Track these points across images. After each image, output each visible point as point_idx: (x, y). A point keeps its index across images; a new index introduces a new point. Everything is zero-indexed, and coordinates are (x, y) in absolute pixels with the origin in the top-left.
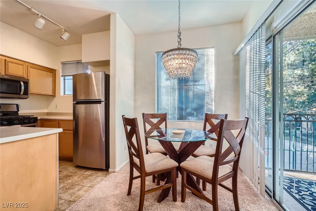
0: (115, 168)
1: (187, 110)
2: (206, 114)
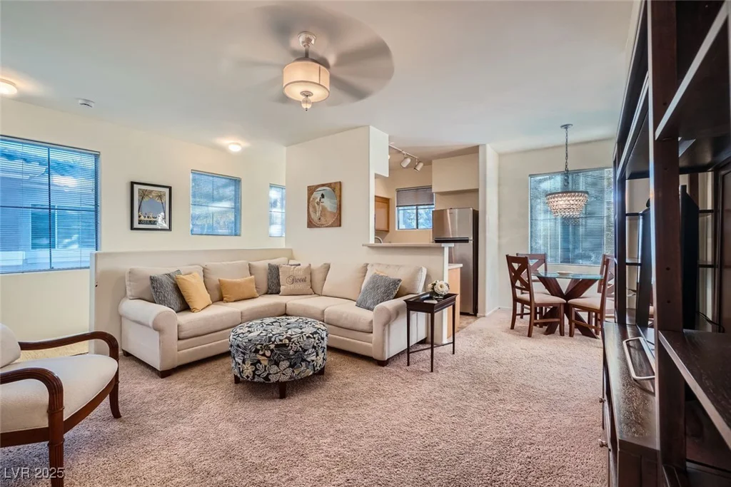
0: (484, 312)
1: (576, 250)
2: (604, 256)
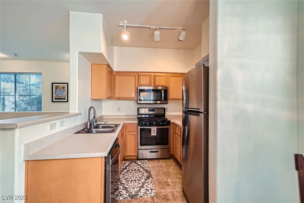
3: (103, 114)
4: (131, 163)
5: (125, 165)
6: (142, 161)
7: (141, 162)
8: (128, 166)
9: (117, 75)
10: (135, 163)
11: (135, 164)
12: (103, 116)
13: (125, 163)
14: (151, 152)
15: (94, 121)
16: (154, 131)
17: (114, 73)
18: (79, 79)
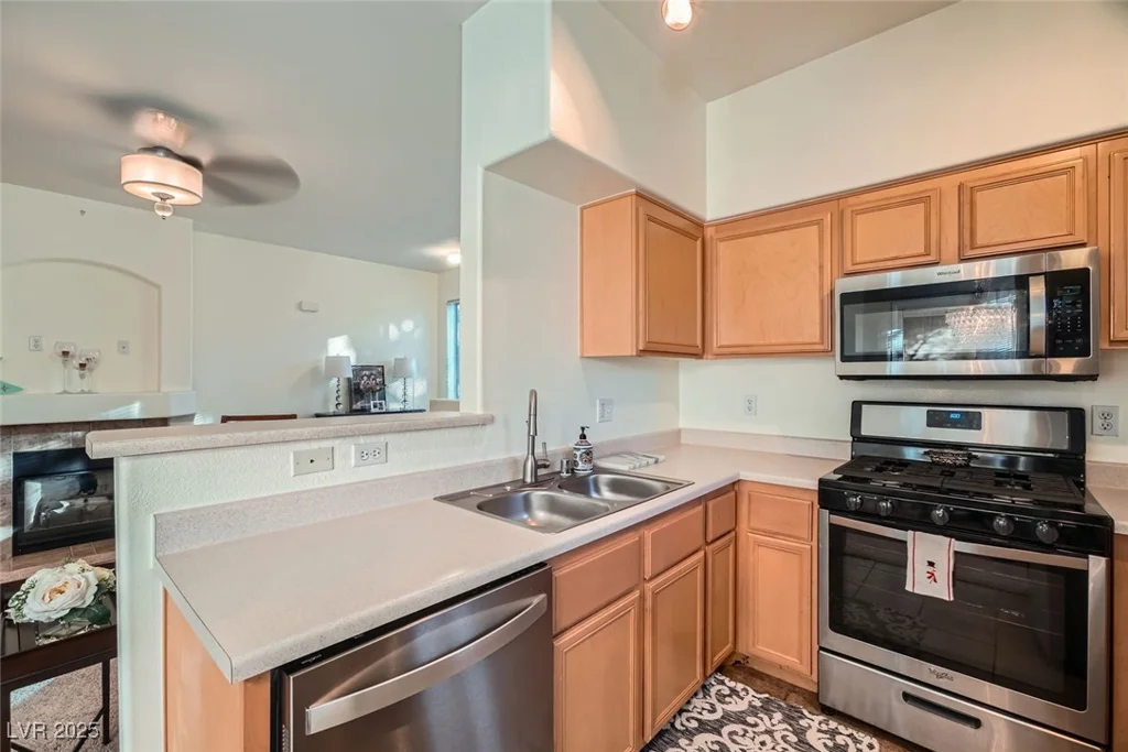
3: (682, 424)
4: (766, 708)
5: (728, 708)
6: (841, 729)
7: (833, 733)
8: (739, 718)
9: (722, 240)
10: (788, 718)
11: (781, 729)
12: (679, 432)
13: (733, 691)
14: (907, 697)
15: (578, 453)
16: (931, 564)
17: (709, 232)
18: (485, 277)
